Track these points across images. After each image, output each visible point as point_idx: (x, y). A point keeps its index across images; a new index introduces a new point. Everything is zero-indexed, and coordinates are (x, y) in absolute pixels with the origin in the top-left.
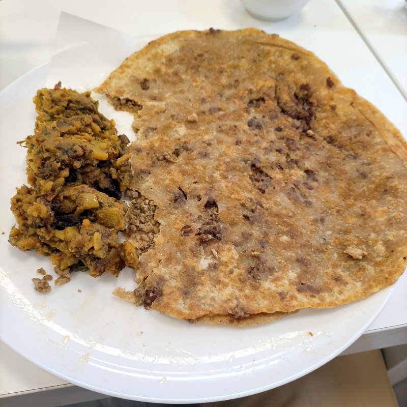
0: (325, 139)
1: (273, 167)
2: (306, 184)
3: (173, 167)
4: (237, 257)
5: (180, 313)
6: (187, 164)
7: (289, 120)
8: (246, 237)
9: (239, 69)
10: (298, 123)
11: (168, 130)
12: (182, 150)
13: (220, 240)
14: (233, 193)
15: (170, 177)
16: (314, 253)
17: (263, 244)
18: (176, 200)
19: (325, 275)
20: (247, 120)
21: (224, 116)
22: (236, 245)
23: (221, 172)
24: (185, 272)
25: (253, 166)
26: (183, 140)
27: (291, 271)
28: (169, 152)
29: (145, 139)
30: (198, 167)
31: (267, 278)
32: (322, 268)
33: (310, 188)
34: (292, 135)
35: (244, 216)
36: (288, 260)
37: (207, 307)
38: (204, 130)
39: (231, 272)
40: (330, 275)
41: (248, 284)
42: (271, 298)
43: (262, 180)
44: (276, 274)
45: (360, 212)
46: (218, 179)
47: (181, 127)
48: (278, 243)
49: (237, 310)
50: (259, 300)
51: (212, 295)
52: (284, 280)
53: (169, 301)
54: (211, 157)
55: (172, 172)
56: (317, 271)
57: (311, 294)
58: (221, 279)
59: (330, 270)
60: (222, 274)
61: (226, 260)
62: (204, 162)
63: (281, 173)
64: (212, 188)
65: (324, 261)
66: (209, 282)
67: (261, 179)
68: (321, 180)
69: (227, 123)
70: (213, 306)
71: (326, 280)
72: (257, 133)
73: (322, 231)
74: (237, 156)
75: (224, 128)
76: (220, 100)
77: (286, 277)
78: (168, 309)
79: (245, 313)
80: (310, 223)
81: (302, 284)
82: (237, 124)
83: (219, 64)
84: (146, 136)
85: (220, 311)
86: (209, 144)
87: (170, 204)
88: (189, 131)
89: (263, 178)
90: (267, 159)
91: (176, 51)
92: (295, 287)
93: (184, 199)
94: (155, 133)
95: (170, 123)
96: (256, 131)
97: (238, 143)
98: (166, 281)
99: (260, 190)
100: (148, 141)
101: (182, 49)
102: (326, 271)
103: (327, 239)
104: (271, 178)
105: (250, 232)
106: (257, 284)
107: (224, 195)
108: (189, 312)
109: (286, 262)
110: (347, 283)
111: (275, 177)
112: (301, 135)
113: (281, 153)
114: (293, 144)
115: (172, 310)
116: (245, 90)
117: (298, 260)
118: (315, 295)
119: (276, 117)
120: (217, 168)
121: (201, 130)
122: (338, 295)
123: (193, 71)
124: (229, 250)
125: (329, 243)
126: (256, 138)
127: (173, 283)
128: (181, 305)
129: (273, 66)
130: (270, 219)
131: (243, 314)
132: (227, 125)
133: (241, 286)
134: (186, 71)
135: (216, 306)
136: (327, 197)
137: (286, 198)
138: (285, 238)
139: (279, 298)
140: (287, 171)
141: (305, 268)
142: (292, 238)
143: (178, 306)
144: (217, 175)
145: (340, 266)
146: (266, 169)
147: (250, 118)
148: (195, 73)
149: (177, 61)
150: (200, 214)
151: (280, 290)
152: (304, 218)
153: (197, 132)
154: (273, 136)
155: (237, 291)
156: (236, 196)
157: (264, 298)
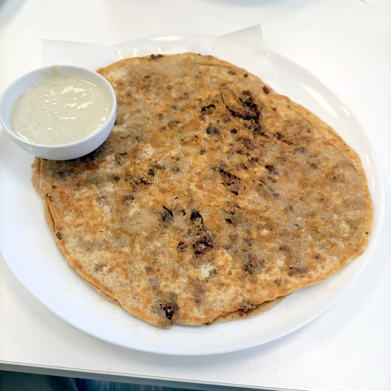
0: (274, 136)
1: (238, 168)
2: (270, 178)
3: (152, 188)
4: (230, 259)
5: (198, 319)
6: (163, 182)
7: (241, 122)
8: (233, 238)
9: (185, 85)
10: (248, 123)
11: (137, 152)
12: (156, 169)
13: (213, 247)
14: (211, 201)
15: (153, 198)
16: (293, 239)
17: (249, 241)
18: (164, 220)
19: (307, 256)
20: (205, 128)
21: (183, 128)
22: (227, 248)
23: (196, 183)
24: (191, 283)
25: (221, 171)
26: (154, 160)
27: (278, 260)
28: (145, 174)
29: (120, 167)
30: (174, 183)
31: (261, 271)
32: (302, 251)
33: (274, 181)
34: (247, 134)
35: (227, 220)
36: (272, 250)
37: (219, 309)
38: (169, 146)
39: (230, 273)
40: (311, 255)
41: (246, 280)
42: (269, 287)
43: (233, 183)
44: (267, 266)
45: (319, 197)
46: (195, 191)
47: (148, 147)
48: (261, 238)
49: (244, 305)
50: (260, 291)
51: (220, 297)
52: (275, 270)
53: (186, 312)
54: (183, 170)
55: (153, 193)
56: (299, 254)
57: (300, 275)
58: (224, 282)
59: (309, 251)
60: (223, 277)
61: (223, 264)
62: (178, 177)
63: (247, 173)
64: (192, 200)
65: (302, 244)
66: (214, 287)
67: (231, 182)
68: (281, 173)
69: (188, 135)
70: (224, 307)
71: (309, 260)
72: (217, 139)
73: (293, 218)
74: (205, 165)
75: (187, 140)
76: (175, 113)
77: (276, 266)
78: (187, 319)
79: (251, 305)
80: (282, 213)
81: (291, 268)
82: (197, 133)
83: (166, 82)
84: (119, 163)
85: (231, 309)
86: (178, 159)
87: (160, 224)
88: (156, 150)
89: (233, 180)
90: (231, 162)
91: (124, 76)
92: (286, 272)
93: (170, 217)
94: (127, 158)
95: (137, 146)
96: (215, 137)
97: (202, 152)
98: (178, 295)
99: (233, 192)
100: (122, 167)
101: (130, 73)
102: (306, 252)
103: (299, 224)
104: (239, 179)
105: (235, 234)
106: (254, 278)
107: (204, 205)
108: (206, 316)
109: (272, 253)
110: (325, 259)
111: (243, 178)
112: (254, 134)
113: (242, 154)
114: (250, 143)
115: (191, 318)
116: (196, 100)
117: (281, 248)
118: (304, 275)
119: (229, 120)
120: (191, 180)
121: (167, 146)
122: (322, 270)
123: (144, 90)
124: (222, 254)
125: (302, 228)
126: (216, 144)
127: (184, 295)
128: (197, 313)
129: (215, 80)
130: (248, 217)
131: (250, 306)
132: (188, 136)
133: (241, 283)
134: (138, 92)
135: (226, 305)
136: (289, 187)
137: (257, 195)
138: (265, 232)
139: (276, 285)
140: (251, 169)
141: (288, 254)
142: (271, 230)
143: (195, 315)
144: (193, 187)
145: (316, 245)
146: (233, 171)
147: (207, 125)
148: (146, 92)
149: (127, 84)
150: (189, 227)
151: (274, 278)
152: (276, 210)
153: (164, 149)
154: (230, 139)
155: (239, 289)
156: (215, 203)
157: (263, 288)
